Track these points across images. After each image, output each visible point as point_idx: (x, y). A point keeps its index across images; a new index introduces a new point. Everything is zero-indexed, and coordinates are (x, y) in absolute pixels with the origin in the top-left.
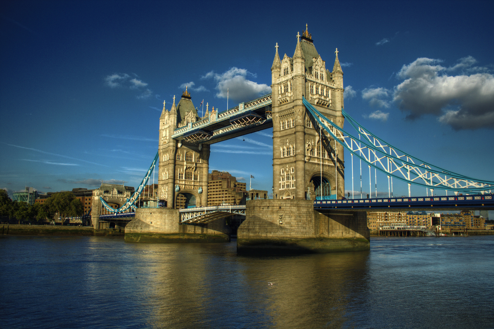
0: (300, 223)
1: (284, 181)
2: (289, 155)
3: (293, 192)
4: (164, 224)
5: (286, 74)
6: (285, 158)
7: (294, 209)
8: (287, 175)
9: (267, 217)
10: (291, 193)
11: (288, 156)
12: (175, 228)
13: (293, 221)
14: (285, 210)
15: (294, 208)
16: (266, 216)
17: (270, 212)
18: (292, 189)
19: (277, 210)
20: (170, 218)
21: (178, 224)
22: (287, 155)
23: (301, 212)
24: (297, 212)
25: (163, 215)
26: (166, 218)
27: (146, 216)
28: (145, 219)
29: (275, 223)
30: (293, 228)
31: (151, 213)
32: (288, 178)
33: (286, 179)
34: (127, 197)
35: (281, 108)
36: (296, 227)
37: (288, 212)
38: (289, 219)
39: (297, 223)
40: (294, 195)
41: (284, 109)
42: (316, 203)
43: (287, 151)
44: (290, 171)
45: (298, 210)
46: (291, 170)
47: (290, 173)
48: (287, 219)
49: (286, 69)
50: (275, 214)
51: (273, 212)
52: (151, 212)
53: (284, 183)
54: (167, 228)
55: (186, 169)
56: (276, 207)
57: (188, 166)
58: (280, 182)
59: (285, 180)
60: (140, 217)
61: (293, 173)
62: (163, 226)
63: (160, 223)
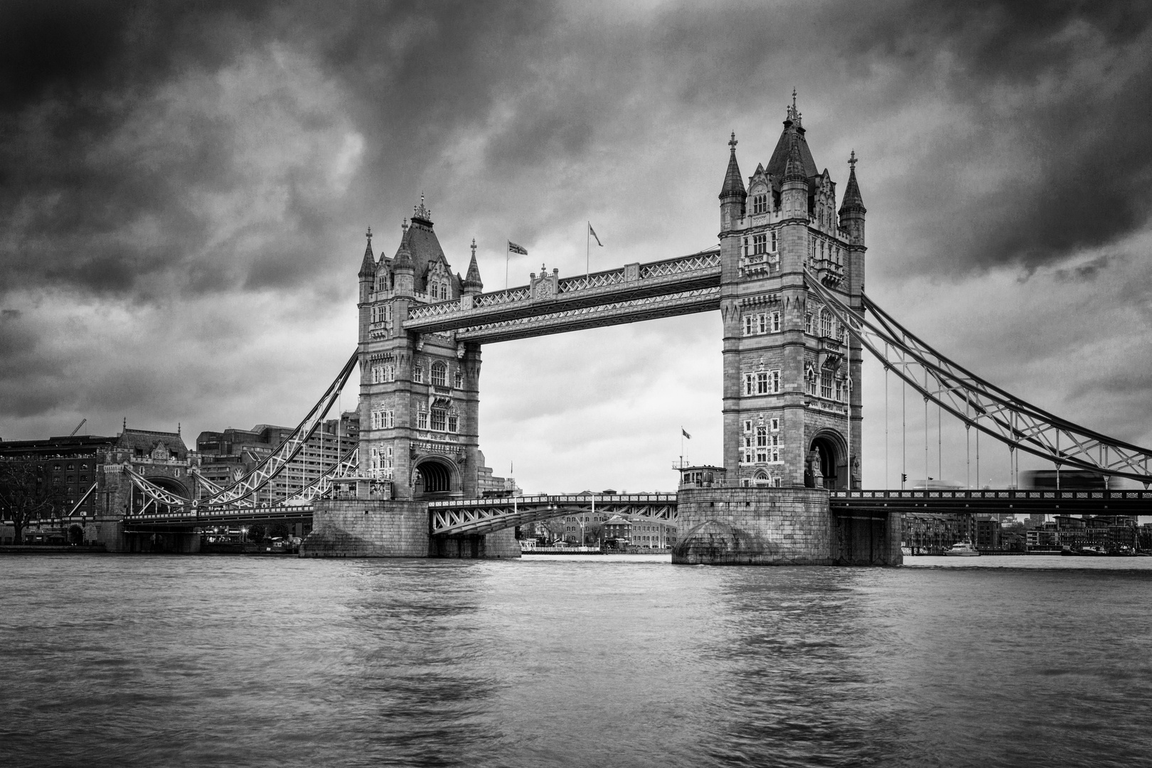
0: (809, 537)
1: (751, 447)
2: (765, 391)
3: (776, 472)
4: (397, 537)
5: (760, 211)
6: (754, 397)
7: (800, 508)
8: (759, 433)
9: (747, 523)
10: (772, 473)
11: (763, 394)
12: (420, 548)
13: (797, 532)
14: (782, 509)
15: (800, 505)
16: (744, 522)
17: (753, 514)
18: (774, 466)
19: (768, 509)
20: (411, 523)
21: (426, 537)
22: (760, 391)
23: (812, 514)
24: (805, 514)
25: (397, 516)
26: (403, 523)
27: (353, 519)
28: (352, 526)
29: (764, 536)
30: (798, 545)
31: (367, 512)
32: (762, 441)
33: (756, 442)
34: (191, 466)
35: (747, 288)
36: (803, 546)
37: (788, 514)
38: (791, 528)
39: (804, 537)
40: (778, 478)
41: (754, 290)
42: (836, 495)
43: (760, 383)
44: (769, 426)
45: (807, 510)
46: (772, 423)
47: (769, 431)
48: (786, 527)
49: (760, 198)
50: (763, 518)
51: (757, 514)
52: (367, 509)
53: (753, 451)
54: (403, 548)
55: (433, 405)
56: (764, 504)
57: (438, 398)
58: (740, 449)
59: (754, 445)
60: (336, 522)
61: (777, 430)
62: (396, 544)
63: (388, 536)
